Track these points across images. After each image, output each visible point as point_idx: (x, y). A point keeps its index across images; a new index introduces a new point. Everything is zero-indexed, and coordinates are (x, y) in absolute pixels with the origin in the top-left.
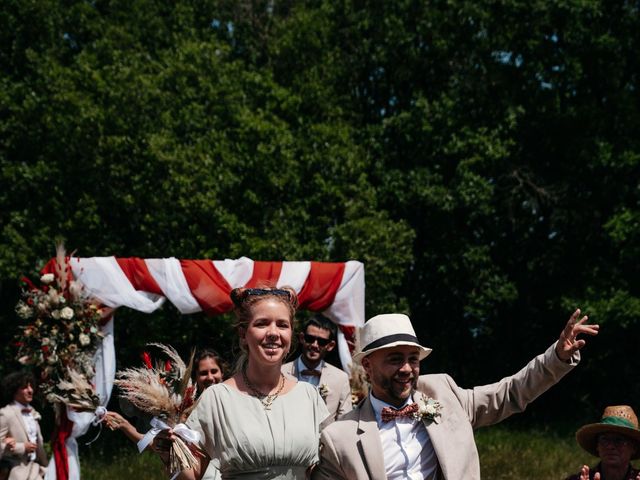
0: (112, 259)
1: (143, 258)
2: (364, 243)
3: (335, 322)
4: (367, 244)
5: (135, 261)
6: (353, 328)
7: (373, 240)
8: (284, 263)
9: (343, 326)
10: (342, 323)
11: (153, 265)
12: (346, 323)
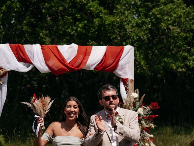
0: (7, 45)
1: (22, 44)
2: (169, 19)
3: (118, 76)
4: (171, 19)
5: (19, 46)
6: (128, 79)
7: (174, 17)
8: (94, 47)
9: (122, 78)
10: (122, 77)
11: (27, 48)
12: (124, 77)
